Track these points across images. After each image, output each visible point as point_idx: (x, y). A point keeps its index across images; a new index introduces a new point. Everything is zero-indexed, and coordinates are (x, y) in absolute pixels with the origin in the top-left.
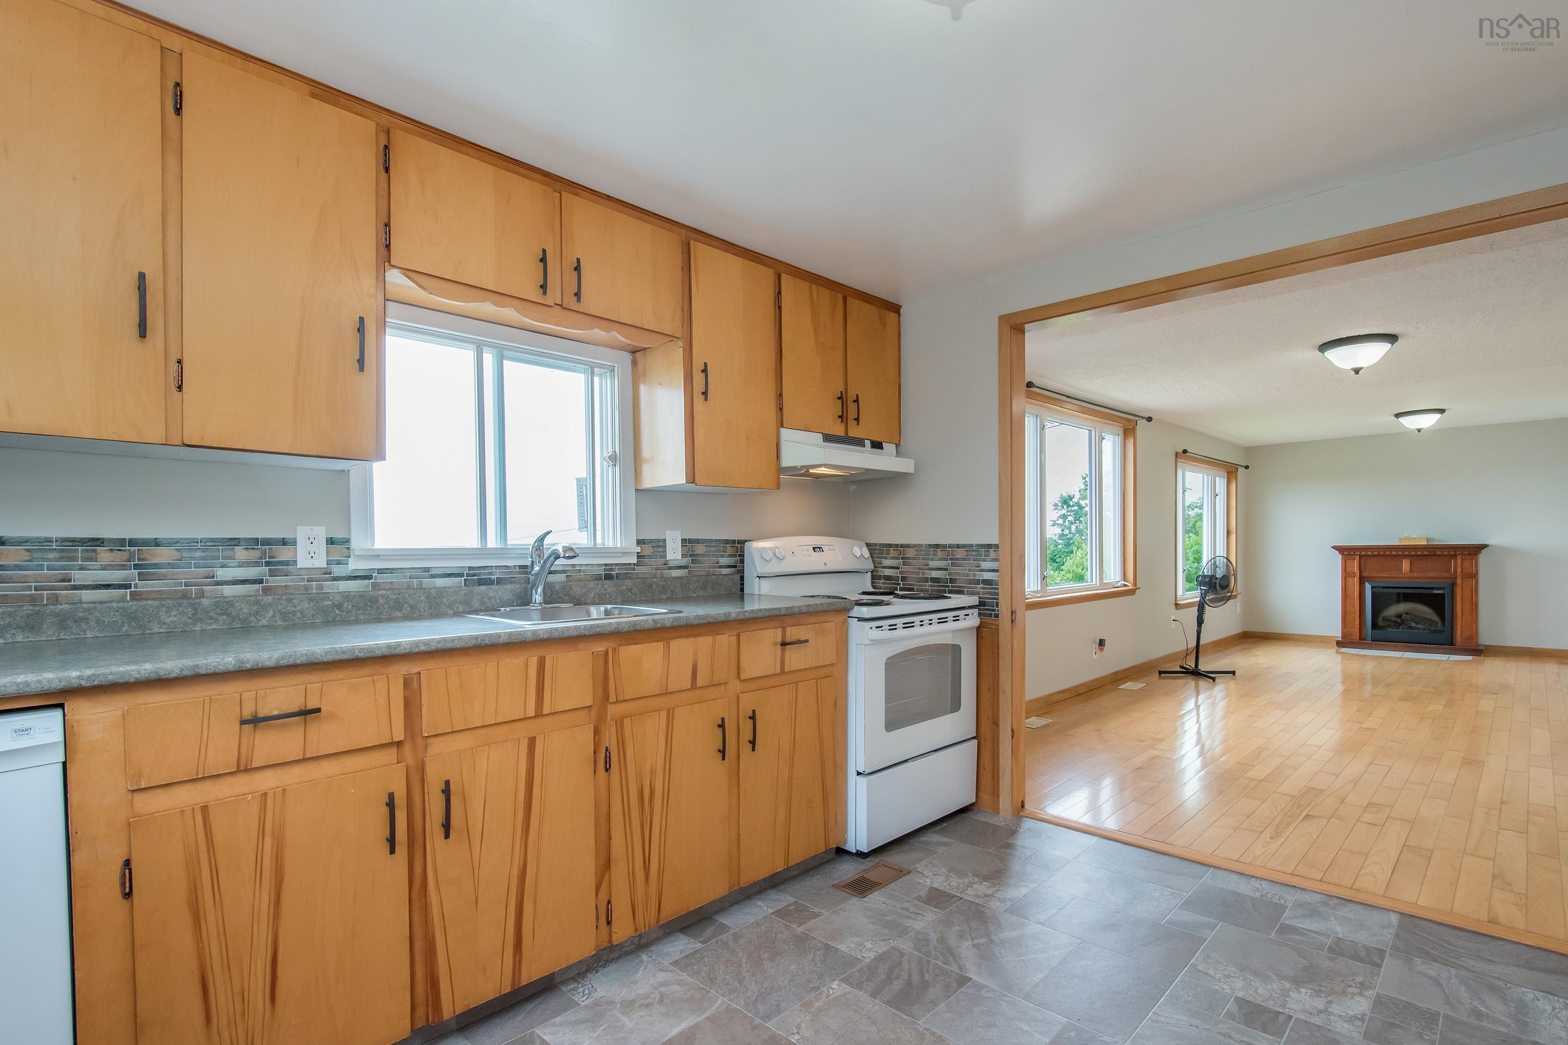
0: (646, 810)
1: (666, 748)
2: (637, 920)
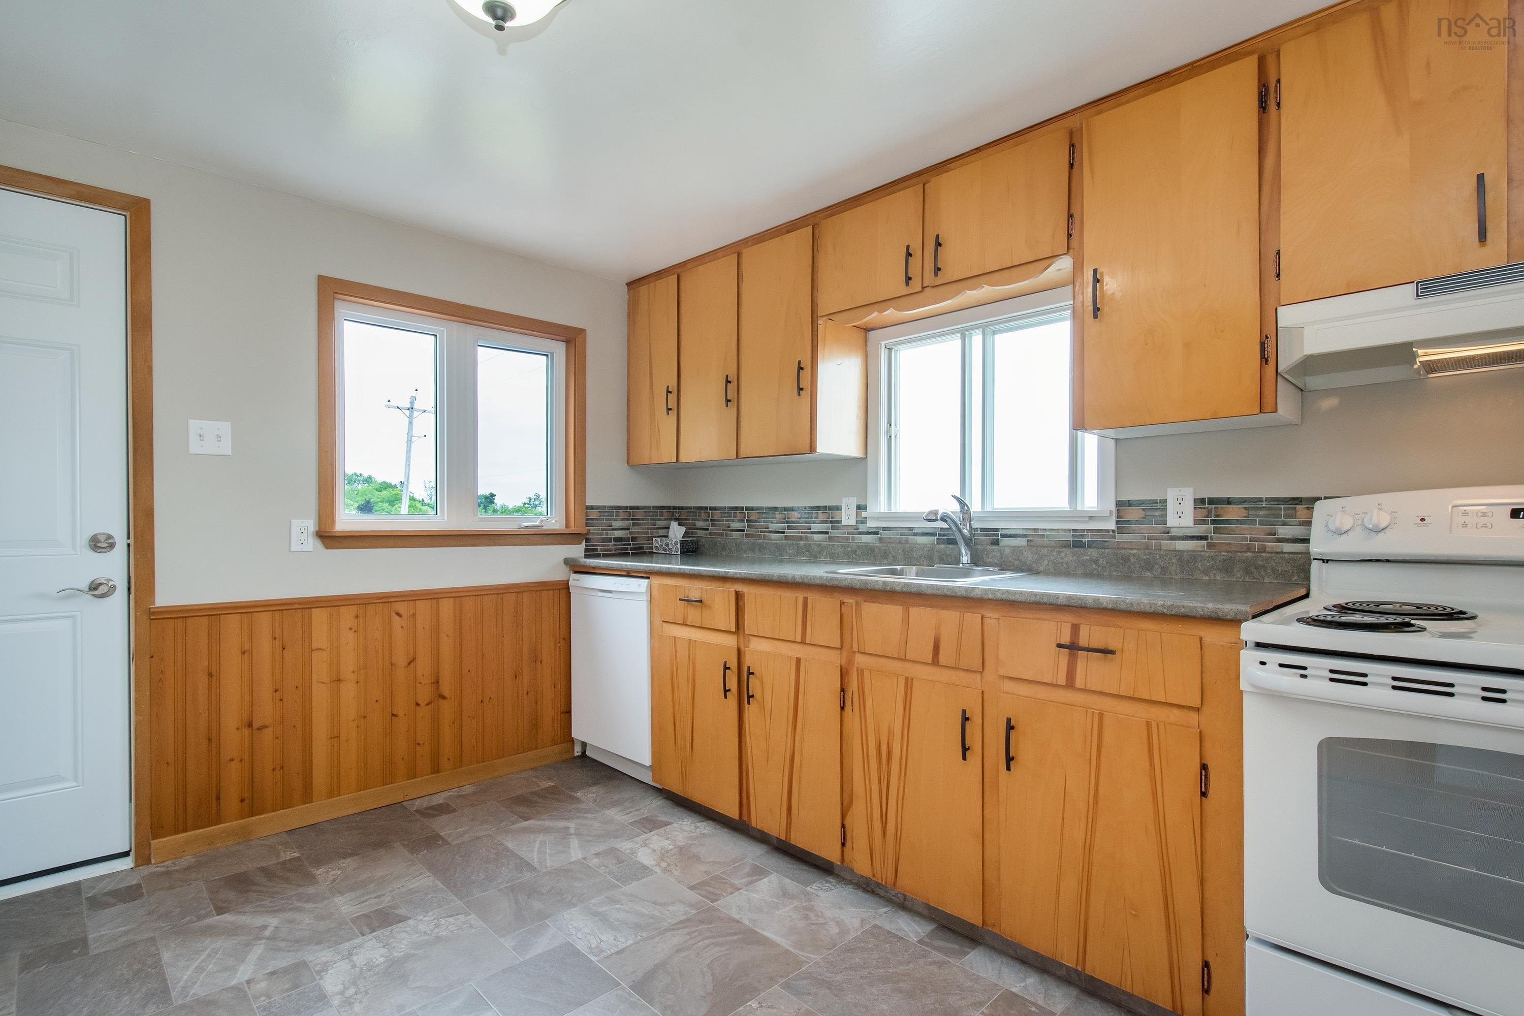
0: (884, 767)
1: (904, 715)
2: (874, 864)
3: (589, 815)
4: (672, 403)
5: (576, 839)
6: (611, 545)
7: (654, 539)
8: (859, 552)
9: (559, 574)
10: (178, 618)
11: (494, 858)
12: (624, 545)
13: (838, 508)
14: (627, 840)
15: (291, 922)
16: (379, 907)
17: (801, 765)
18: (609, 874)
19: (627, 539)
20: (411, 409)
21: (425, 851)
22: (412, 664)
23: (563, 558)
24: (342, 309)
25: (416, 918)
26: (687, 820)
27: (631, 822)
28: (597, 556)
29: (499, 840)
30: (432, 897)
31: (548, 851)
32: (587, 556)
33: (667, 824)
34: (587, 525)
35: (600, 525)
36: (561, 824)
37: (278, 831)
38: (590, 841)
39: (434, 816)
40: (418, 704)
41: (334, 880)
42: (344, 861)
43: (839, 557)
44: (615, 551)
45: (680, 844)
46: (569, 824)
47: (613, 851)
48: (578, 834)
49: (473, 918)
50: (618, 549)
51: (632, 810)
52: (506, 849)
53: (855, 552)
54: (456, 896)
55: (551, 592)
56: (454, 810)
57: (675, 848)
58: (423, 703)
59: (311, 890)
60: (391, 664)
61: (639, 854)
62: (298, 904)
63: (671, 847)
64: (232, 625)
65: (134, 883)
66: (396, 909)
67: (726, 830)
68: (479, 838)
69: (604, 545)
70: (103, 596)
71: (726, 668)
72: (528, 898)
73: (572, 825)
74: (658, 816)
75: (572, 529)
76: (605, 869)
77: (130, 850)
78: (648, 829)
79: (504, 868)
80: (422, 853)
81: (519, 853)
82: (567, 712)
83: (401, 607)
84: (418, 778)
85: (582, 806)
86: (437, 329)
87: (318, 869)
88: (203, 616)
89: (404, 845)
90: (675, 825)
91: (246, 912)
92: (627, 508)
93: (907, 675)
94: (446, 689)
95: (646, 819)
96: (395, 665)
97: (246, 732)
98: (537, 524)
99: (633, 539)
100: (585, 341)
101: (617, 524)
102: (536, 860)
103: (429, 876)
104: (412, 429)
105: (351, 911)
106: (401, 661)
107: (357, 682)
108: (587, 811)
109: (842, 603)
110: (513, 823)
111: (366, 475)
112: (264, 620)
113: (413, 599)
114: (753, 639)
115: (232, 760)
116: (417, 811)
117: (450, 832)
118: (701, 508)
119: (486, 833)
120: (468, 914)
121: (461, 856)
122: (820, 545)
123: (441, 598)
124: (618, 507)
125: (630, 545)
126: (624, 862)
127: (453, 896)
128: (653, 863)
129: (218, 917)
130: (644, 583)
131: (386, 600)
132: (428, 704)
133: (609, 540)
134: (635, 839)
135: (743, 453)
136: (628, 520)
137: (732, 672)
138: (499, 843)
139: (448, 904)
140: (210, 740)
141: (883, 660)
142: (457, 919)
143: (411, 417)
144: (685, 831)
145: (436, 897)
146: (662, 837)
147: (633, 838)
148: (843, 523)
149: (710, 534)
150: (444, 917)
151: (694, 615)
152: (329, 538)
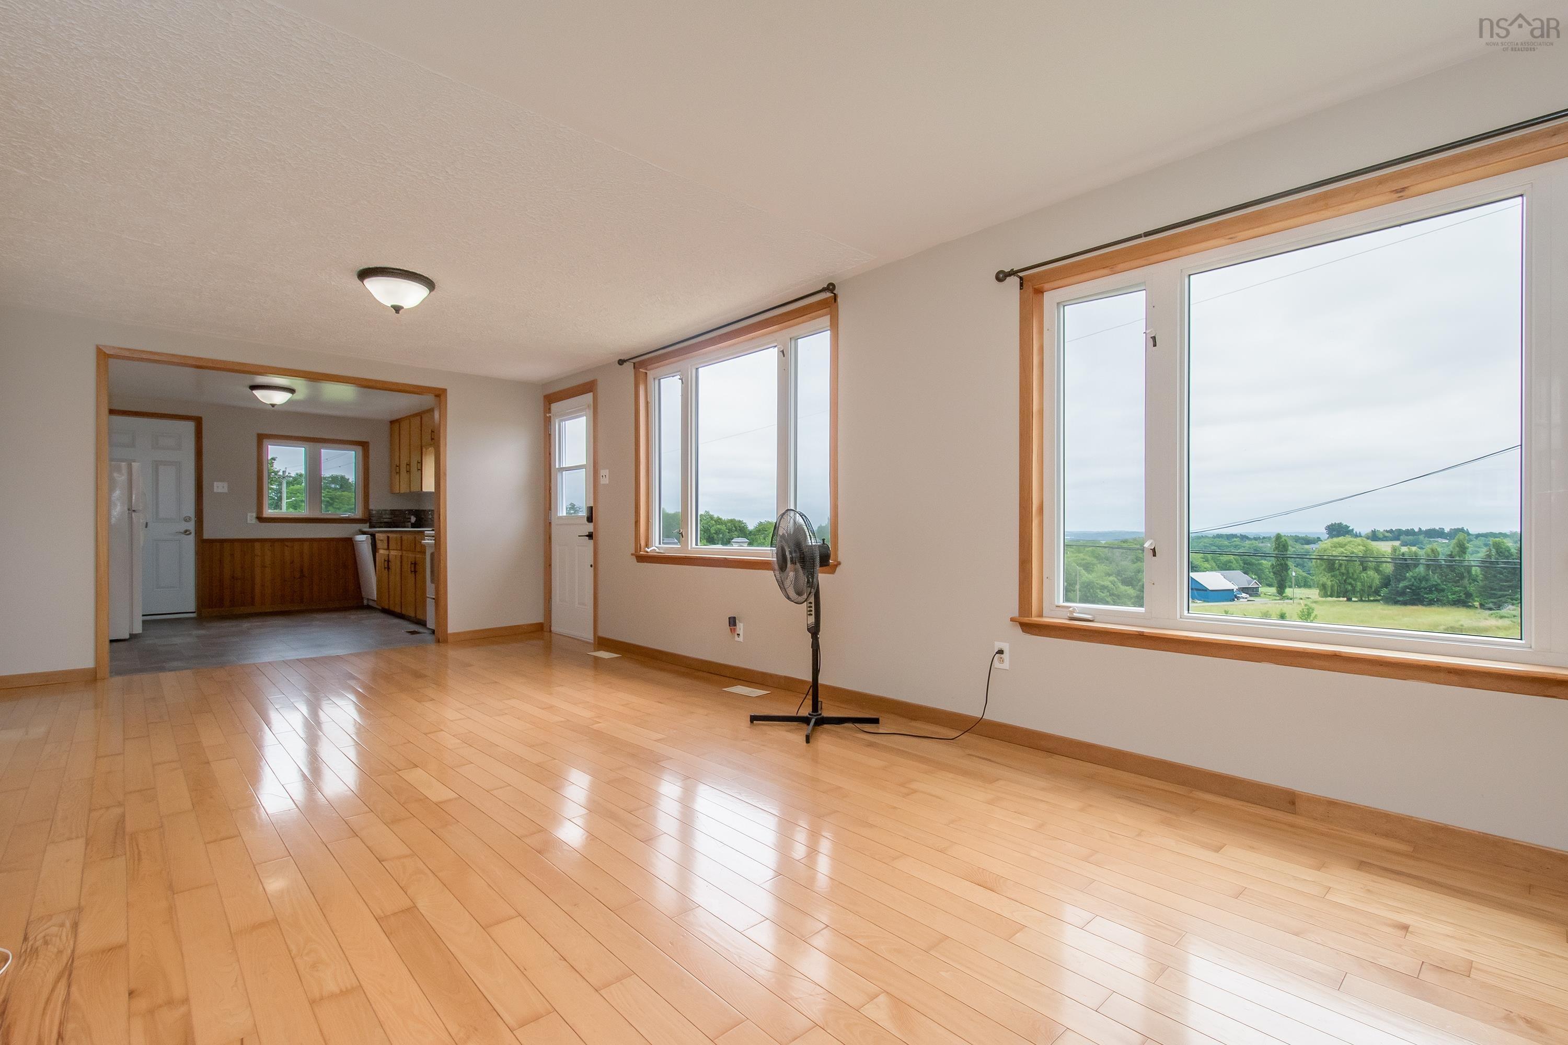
9: (350, 535)
10: (209, 542)
19: (391, 522)
22: (292, 563)
23: (359, 529)
24: (265, 442)
28: (374, 527)
34: (367, 515)
40: (294, 578)
55: (348, 542)
69: (376, 523)
70: (188, 534)
75: (363, 518)
77: (195, 610)
83: (288, 543)
86: (304, 446)
88: (218, 542)
94: (306, 573)
96: (285, 563)
97: (232, 580)
98: (350, 516)
100: (370, 445)
101: (383, 516)
106: (288, 562)
115: (227, 588)
124: (385, 510)
131: (281, 540)
132: (298, 578)
133: (369, 522)
140: (220, 581)
152: (261, 519)
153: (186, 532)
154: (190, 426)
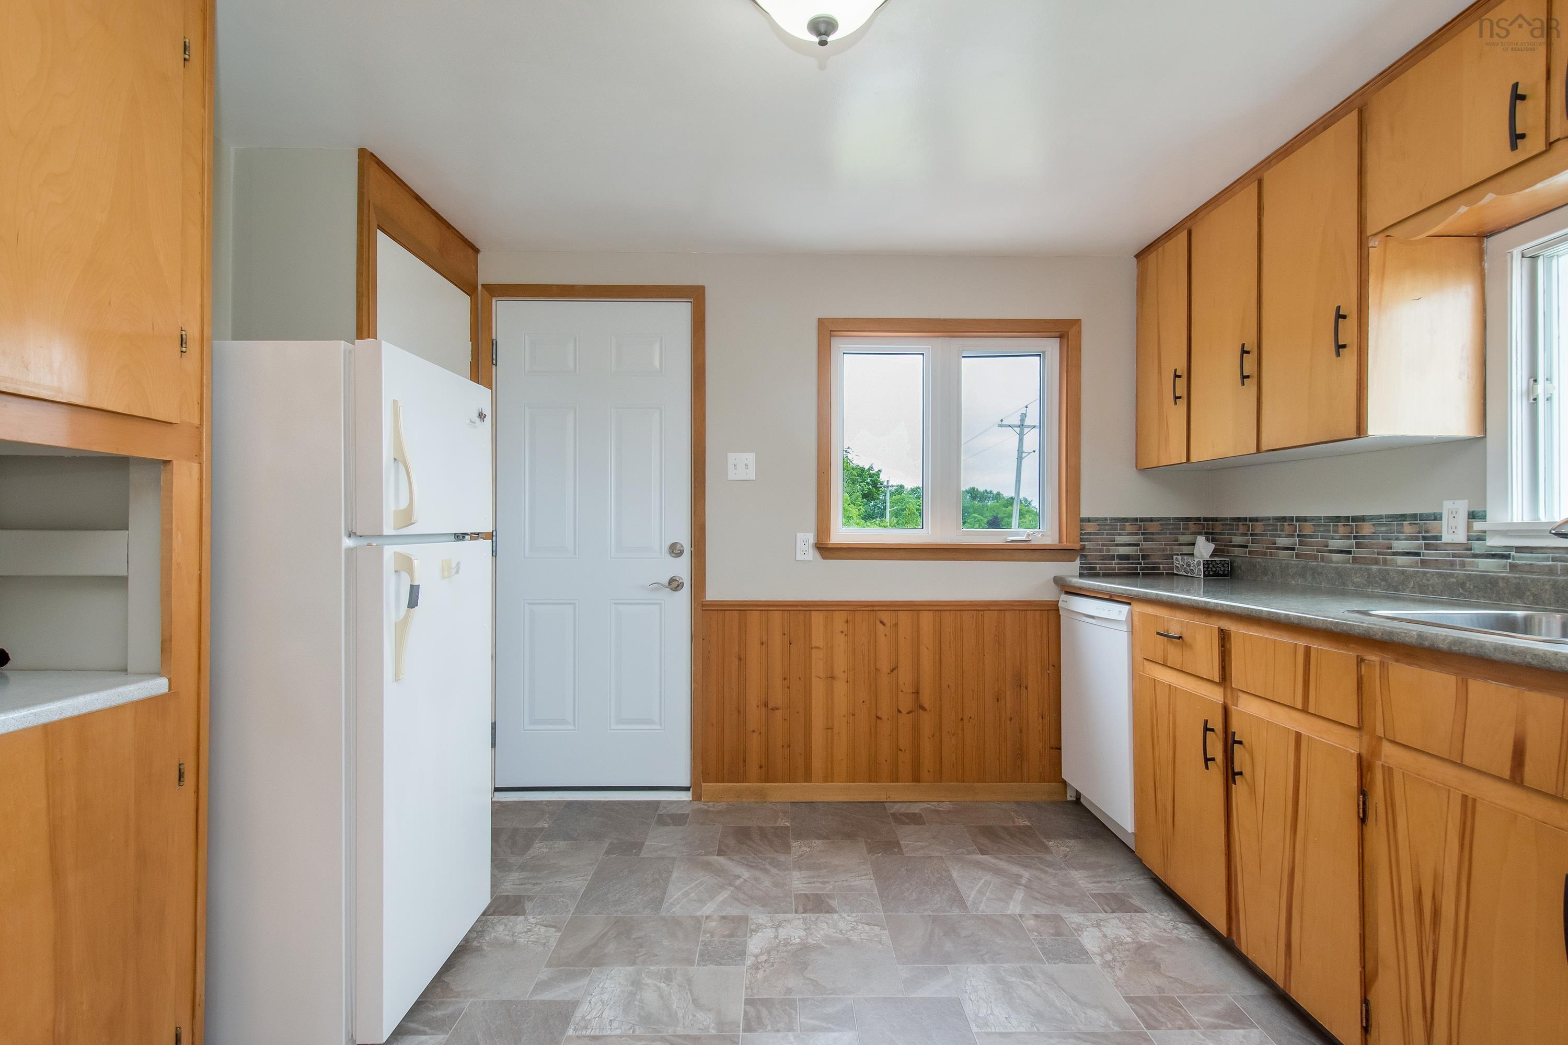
3: (1050, 870)
4: (1181, 390)
5: (1023, 891)
6: (1114, 564)
7: (1175, 557)
8: (1470, 584)
9: (1048, 594)
10: (719, 610)
11: (934, 882)
12: (1132, 563)
13: (1437, 517)
14: (1079, 913)
15: (756, 879)
16: (820, 893)
17: (1303, 887)
18: (1039, 943)
19: (1137, 556)
20: (1022, 426)
21: (880, 854)
22: (894, 671)
23: (1053, 576)
24: (837, 341)
25: (841, 914)
26: (1167, 914)
27: (1095, 894)
28: (1095, 576)
29: (948, 865)
30: (863, 899)
31: (988, 894)
32: (1081, 576)
33: (1137, 910)
34: (1081, 540)
35: (1101, 541)
36: (1016, 869)
37: (784, 800)
38: (1037, 899)
39: (904, 823)
40: (899, 711)
41: (801, 856)
42: (816, 841)
43: (1435, 591)
44: (1119, 570)
45: (1142, 940)
46: (1024, 872)
47: (1056, 919)
48: (1028, 887)
49: (885, 935)
50: (1124, 568)
51: (1103, 880)
52: (950, 876)
53: (1462, 585)
54: (883, 906)
55: (1038, 613)
56: (924, 823)
57: (1132, 943)
58: (904, 712)
59: (782, 858)
60: (876, 669)
61: (1086, 933)
62: (768, 867)
63: (1129, 940)
64: (754, 618)
65: (686, 812)
66: (830, 899)
67: (1216, 946)
68: (931, 857)
69: (1105, 564)
70: (676, 589)
71: (1207, 729)
72: (944, 936)
73: (1026, 874)
74: (1130, 897)
75: (1065, 545)
76: (1037, 936)
77: (690, 787)
78: (1111, 909)
79: (937, 895)
80: (876, 855)
81: (959, 885)
82: (1057, 748)
83: (885, 616)
84: (900, 782)
85: (1048, 858)
86: (925, 348)
87: (795, 842)
88: (735, 610)
89: (866, 842)
90: (1148, 915)
91: (733, 860)
92: (1136, 520)
93: (1467, 791)
94: (926, 700)
95: (1115, 896)
96: (879, 670)
97: (764, 710)
98: (1024, 538)
99: (1144, 557)
100: (1079, 332)
101: (1119, 539)
102: (971, 899)
103: (871, 879)
104: (1022, 446)
105: (799, 888)
106: (885, 668)
107: (847, 682)
108: (1050, 865)
109: (1360, 661)
110: (969, 853)
111: (995, 492)
112: (776, 616)
113: (895, 609)
114: (1243, 697)
115: (753, 731)
116: (892, 814)
117: (909, 843)
118: (1239, 519)
119: (939, 854)
120: (883, 928)
121: (907, 870)
122: (1403, 572)
123: (921, 610)
124: (1124, 518)
125: (1140, 563)
126: (1062, 935)
127: (881, 905)
128: (1097, 950)
129: (718, 857)
130: (1125, 609)
131: (871, 608)
132: (908, 713)
133: (1112, 557)
134: (1089, 914)
135: (1264, 446)
136: (1137, 534)
137: (1216, 734)
138: (947, 869)
139: (873, 912)
140: (739, 712)
141: (1424, 759)
142: (873, 929)
143: (1021, 435)
144: (1156, 926)
145: (867, 901)
146: (1123, 923)
147: (1087, 913)
148: (1444, 540)
149: (1250, 552)
150: (863, 923)
151: (1174, 654)
152: (826, 550)
153: (675, 584)
154: (682, 310)
